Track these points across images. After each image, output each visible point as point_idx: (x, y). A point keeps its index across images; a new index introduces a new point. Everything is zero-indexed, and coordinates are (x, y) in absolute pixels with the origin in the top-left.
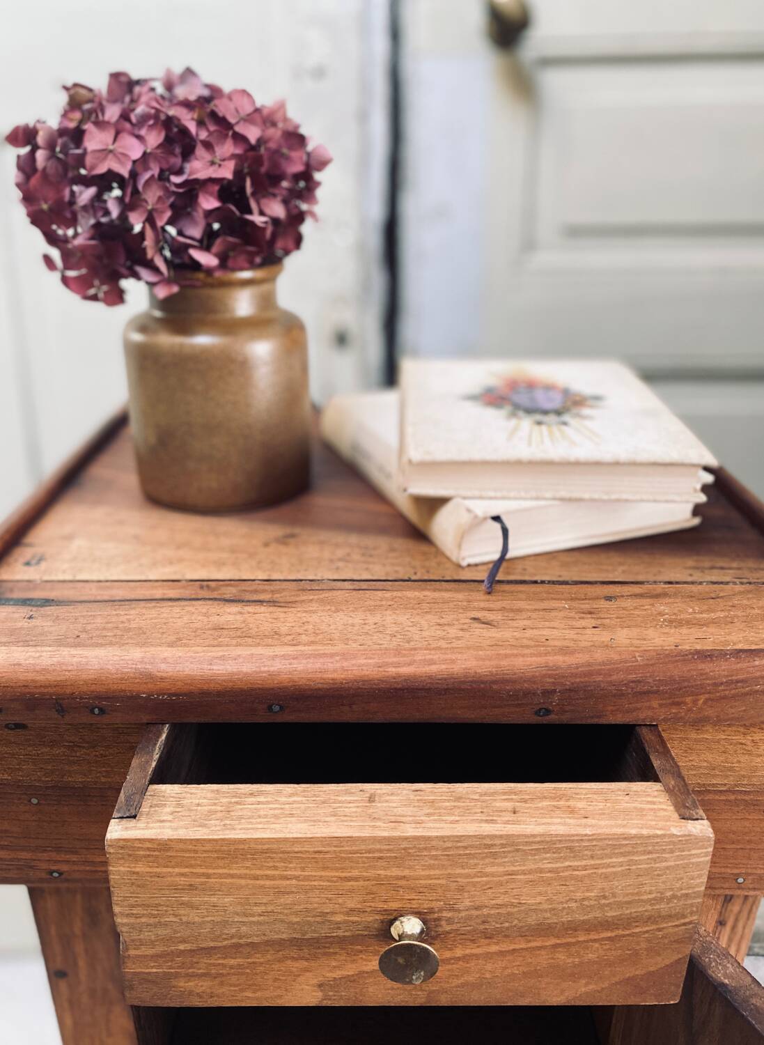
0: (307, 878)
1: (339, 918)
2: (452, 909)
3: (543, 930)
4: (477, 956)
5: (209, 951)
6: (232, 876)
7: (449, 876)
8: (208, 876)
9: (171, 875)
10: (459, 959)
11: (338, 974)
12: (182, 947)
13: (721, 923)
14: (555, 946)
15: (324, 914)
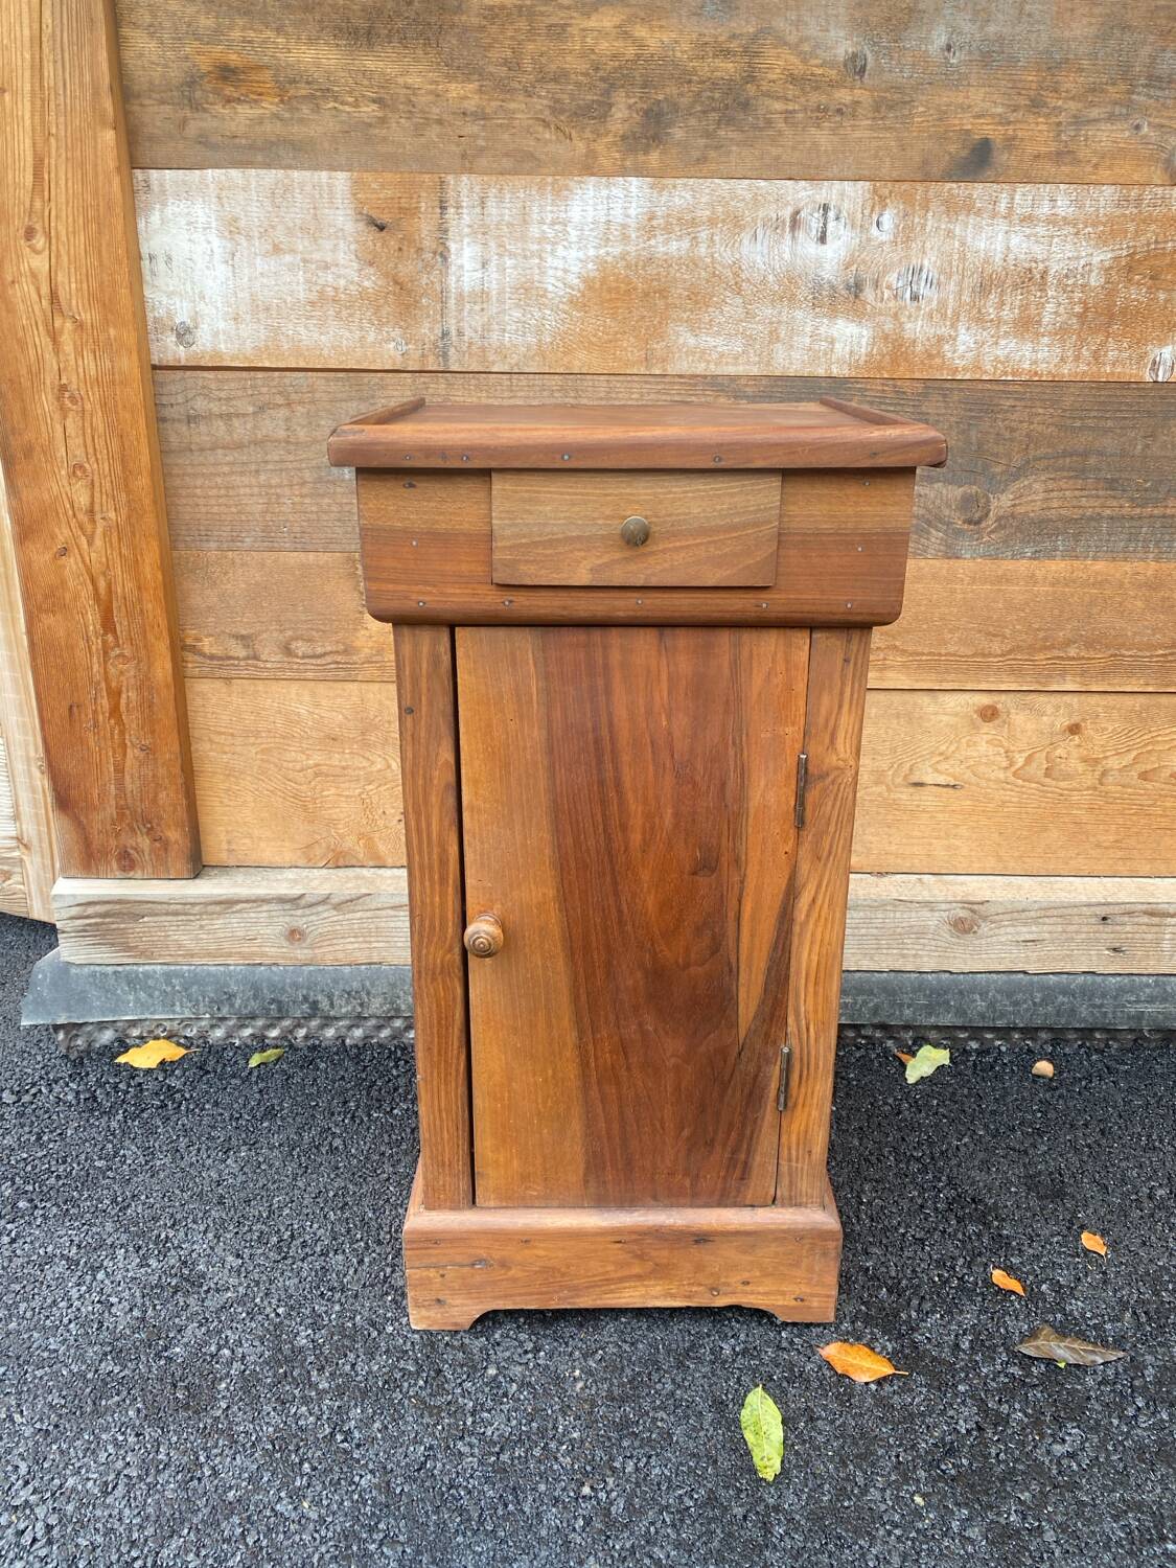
0: (587, 494)
1: (600, 522)
2: (657, 517)
3: (703, 531)
4: (670, 550)
5: (535, 544)
6: (550, 492)
7: (655, 494)
8: (538, 492)
9: (521, 491)
10: (661, 551)
11: (599, 562)
12: (523, 541)
13: (846, 661)
14: (709, 542)
15: (594, 519)
